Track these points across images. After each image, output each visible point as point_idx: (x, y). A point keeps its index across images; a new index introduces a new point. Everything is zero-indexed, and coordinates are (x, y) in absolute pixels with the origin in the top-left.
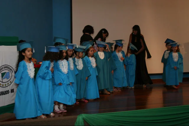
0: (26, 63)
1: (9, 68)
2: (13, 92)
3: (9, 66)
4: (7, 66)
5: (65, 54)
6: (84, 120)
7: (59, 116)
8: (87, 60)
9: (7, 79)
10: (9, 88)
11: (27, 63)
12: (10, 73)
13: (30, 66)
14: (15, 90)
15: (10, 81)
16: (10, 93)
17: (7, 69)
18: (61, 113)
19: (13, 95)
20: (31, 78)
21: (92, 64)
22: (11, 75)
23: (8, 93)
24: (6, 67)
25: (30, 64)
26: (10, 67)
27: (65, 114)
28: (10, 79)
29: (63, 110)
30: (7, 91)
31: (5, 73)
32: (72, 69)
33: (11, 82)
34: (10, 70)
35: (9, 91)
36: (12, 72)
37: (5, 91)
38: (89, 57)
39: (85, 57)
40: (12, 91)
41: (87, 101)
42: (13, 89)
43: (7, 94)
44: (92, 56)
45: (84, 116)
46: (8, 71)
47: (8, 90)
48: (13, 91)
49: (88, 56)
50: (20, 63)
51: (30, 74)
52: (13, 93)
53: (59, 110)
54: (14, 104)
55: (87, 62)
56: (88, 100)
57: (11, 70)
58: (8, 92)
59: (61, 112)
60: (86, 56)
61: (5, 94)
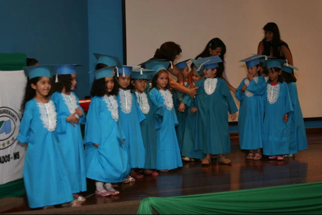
0: (37, 103)
1: (10, 113)
2: (18, 158)
3: (9, 110)
4: (7, 109)
5: (110, 85)
6: (153, 208)
7: (105, 202)
8: (157, 96)
9: (6, 134)
10: (10, 151)
11: (39, 103)
12: (12, 122)
13: (45, 109)
14: (21, 155)
15: (11, 138)
16: (12, 160)
17: (6, 115)
18: (109, 196)
19: (18, 164)
20: (49, 130)
21: (165, 103)
22: (13, 126)
23: (9, 161)
24: (4, 112)
25: (46, 104)
26: (11, 111)
27: (116, 198)
28: (11, 133)
29: (113, 190)
30: (6, 156)
31: (3, 122)
32: (128, 112)
33: (13, 138)
34: (11, 117)
35: (11, 157)
36: (15, 121)
37: (3, 157)
38: (160, 89)
39: (151, 91)
40: (16, 156)
41: (157, 174)
42: (18, 153)
43: (6, 162)
44: (165, 88)
45: (152, 200)
46: (8, 119)
47: (9, 155)
48: (19, 155)
49: (158, 89)
50: (27, 103)
51: (47, 124)
52: (17, 160)
53: (106, 191)
54: (22, 179)
55: (157, 100)
56: (158, 171)
57: (13, 116)
58: (9, 158)
59: (108, 194)
60: (154, 89)
61: (3, 162)
